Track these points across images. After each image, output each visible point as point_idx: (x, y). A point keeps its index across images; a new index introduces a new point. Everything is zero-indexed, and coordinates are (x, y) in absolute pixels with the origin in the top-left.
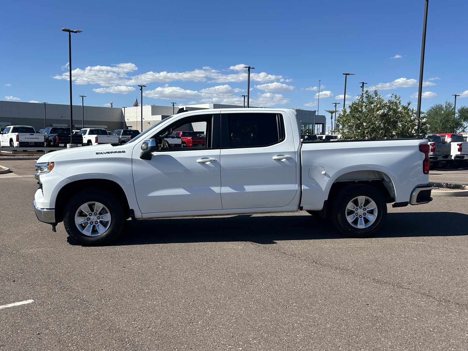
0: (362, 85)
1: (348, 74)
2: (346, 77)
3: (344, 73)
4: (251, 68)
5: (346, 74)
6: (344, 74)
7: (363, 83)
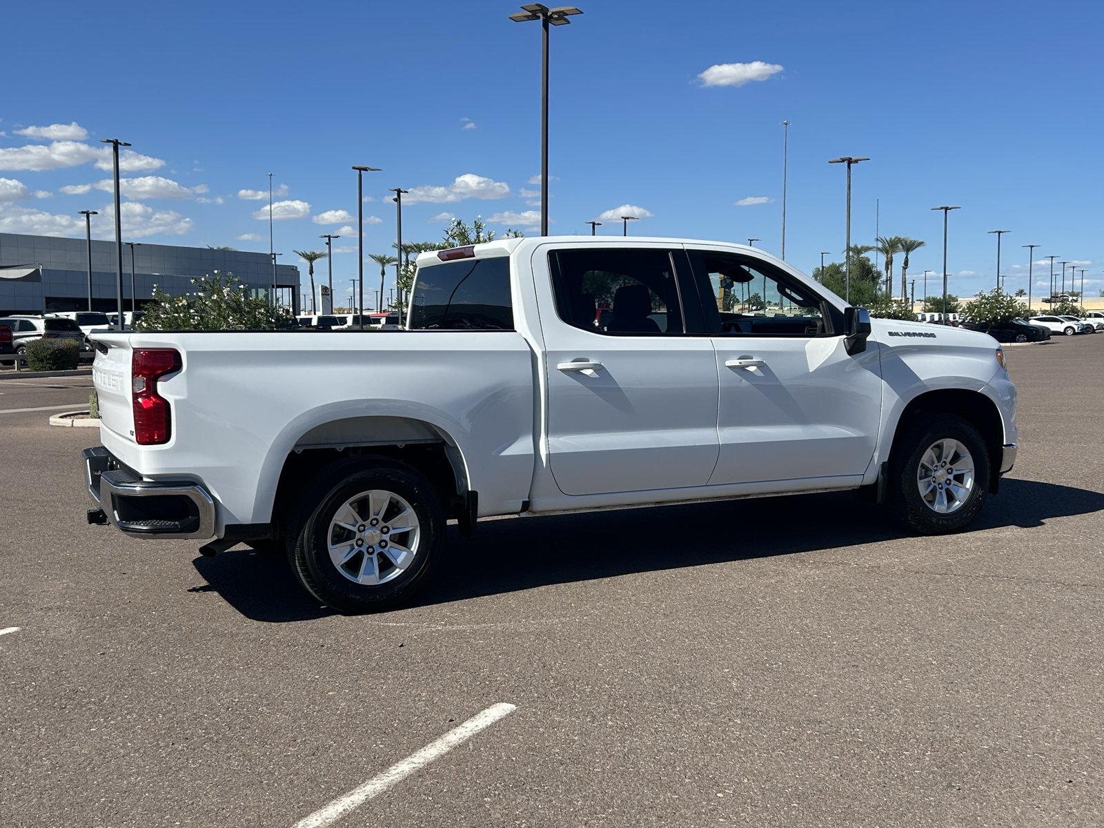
0: (396, 197)
1: (365, 169)
2: (360, 176)
3: (356, 166)
4: (121, 144)
5: (360, 169)
6: (354, 168)
7: (399, 192)
